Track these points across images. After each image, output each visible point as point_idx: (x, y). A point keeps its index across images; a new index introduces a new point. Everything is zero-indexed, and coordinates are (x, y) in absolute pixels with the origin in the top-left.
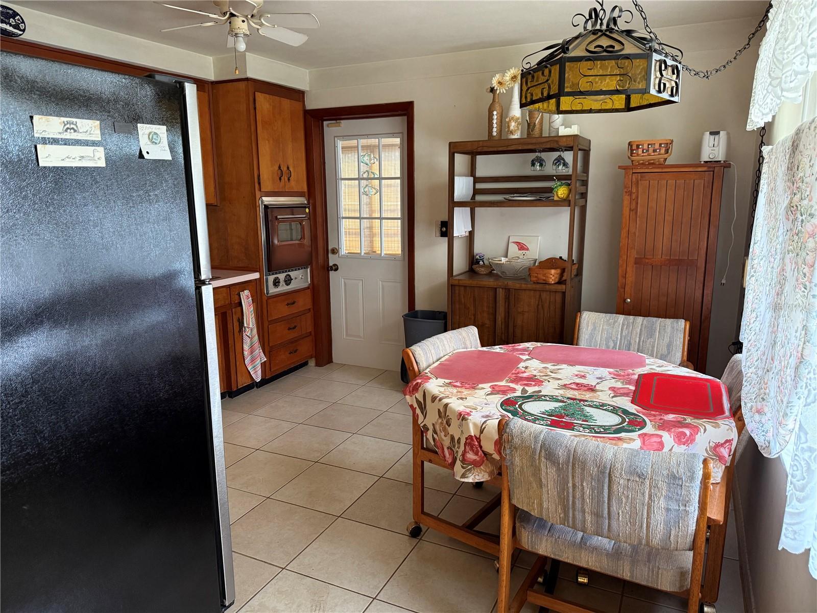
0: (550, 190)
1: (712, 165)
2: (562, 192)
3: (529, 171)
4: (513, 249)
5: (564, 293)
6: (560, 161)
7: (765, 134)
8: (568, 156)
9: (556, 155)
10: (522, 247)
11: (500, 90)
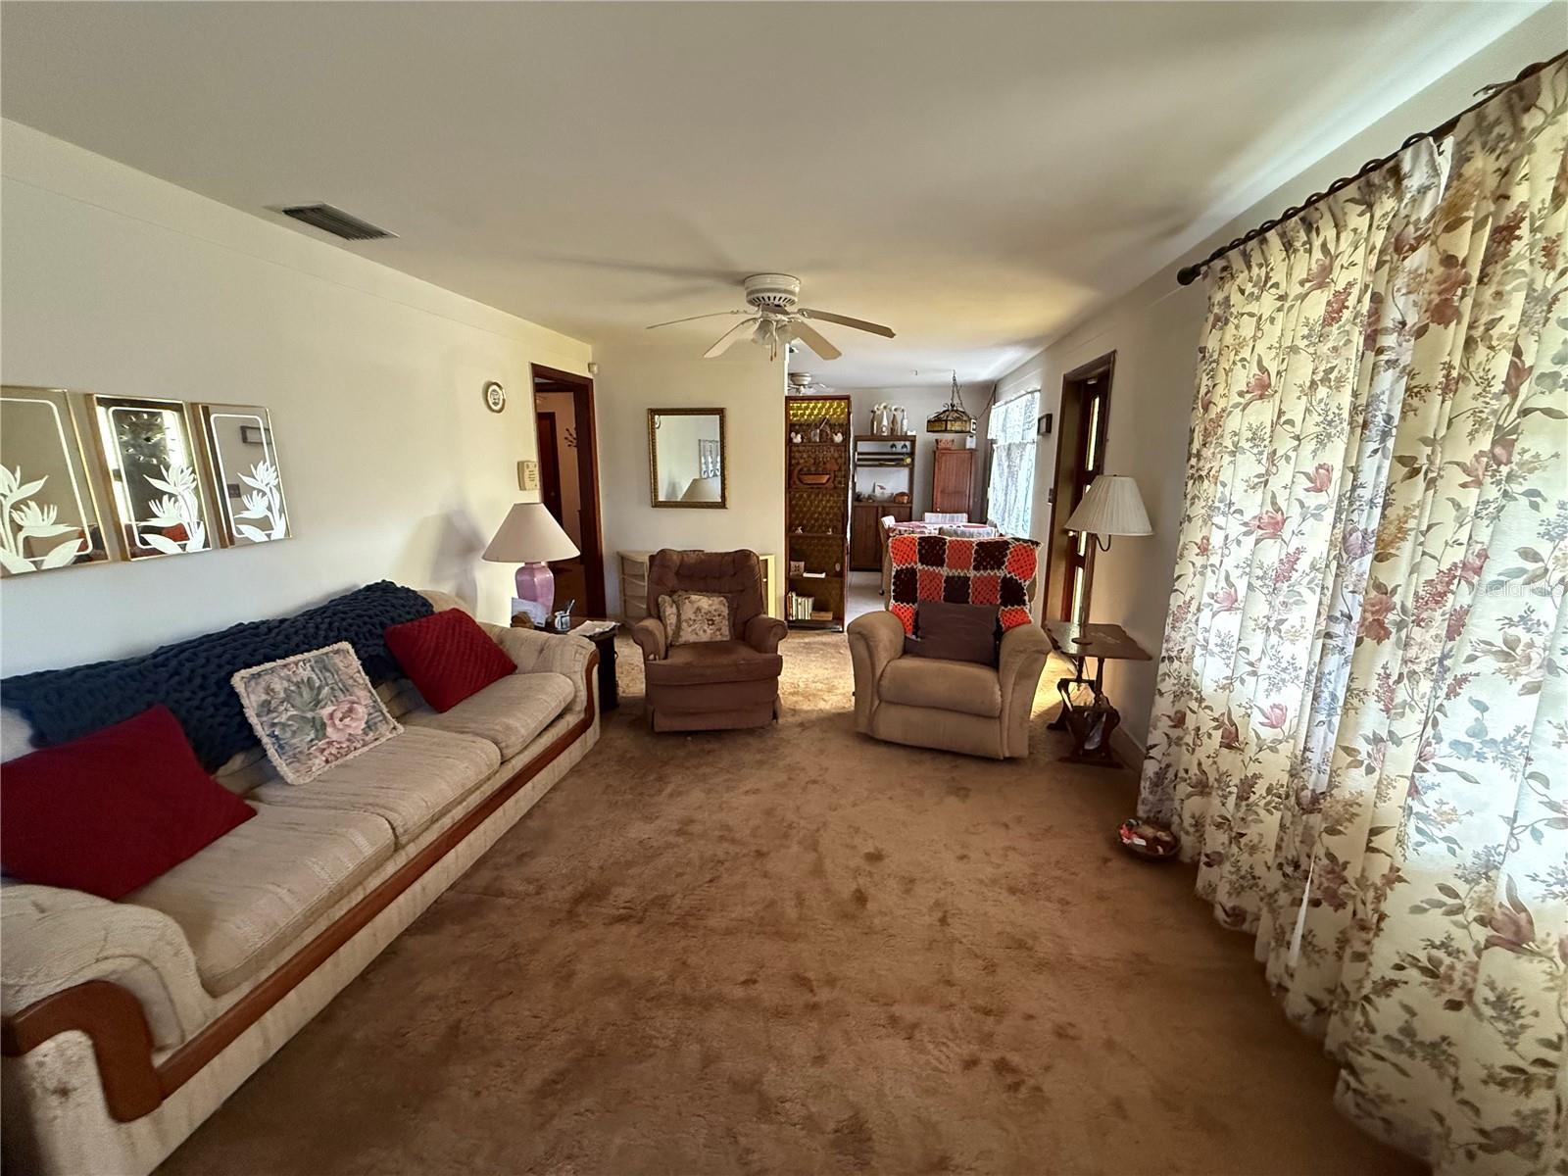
0: (903, 460)
1: (971, 450)
2: (909, 460)
3: (888, 450)
4: (877, 489)
5: (911, 508)
6: (905, 446)
7: (993, 442)
8: (908, 443)
9: (903, 443)
10: (882, 488)
11: (878, 412)
